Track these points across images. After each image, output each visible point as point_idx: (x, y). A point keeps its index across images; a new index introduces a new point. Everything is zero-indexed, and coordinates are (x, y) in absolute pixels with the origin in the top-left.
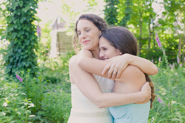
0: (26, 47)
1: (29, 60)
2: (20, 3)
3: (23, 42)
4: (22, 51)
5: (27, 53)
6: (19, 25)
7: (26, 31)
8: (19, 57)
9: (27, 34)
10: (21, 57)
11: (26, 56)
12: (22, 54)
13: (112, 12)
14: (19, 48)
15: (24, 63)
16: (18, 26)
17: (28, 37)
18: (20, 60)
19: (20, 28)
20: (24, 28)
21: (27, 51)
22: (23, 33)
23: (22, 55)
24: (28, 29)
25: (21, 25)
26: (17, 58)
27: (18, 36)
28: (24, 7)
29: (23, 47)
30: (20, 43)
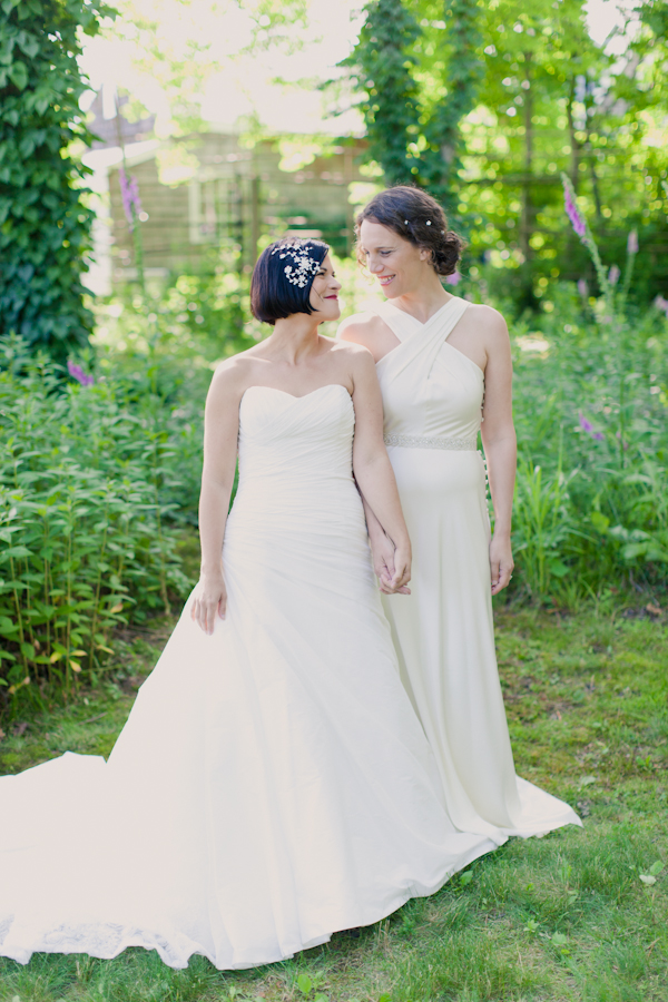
0: (51, 258)
1: (64, 309)
2: (16, 72)
3: (36, 236)
4: (38, 274)
5: (57, 283)
6: (18, 167)
7: (44, 189)
8: (28, 301)
9: (50, 202)
10: (36, 300)
11: (55, 293)
12: (37, 284)
13: (391, 81)
14: (22, 263)
15: (48, 325)
16: (14, 172)
17: (55, 216)
18: (31, 312)
19: (21, 181)
20: (38, 179)
21: (53, 273)
22: (34, 197)
23: (40, 292)
24: (54, 183)
25: (24, 162)
26: (18, 305)
27: (18, 212)
28: (31, 88)
29: (38, 258)
30: (24, 242)
